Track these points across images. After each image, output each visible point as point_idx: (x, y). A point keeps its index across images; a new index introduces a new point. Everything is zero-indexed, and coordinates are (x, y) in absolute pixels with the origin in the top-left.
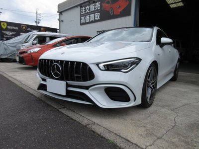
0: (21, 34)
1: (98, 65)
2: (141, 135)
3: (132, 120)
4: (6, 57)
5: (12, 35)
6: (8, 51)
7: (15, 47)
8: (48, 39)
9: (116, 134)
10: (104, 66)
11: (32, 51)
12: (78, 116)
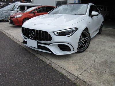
0: (10, 3)
1: (54, 32)
2: (76, 69)
3: (72, 60)
4: (2, 19)
5: (4, 5)
6: (3, 16)
7: (7, 12)
8: (26, 8)
9: (64, 69)
10: (57, 33)
11: (17, 17)
12: (45, 58)
